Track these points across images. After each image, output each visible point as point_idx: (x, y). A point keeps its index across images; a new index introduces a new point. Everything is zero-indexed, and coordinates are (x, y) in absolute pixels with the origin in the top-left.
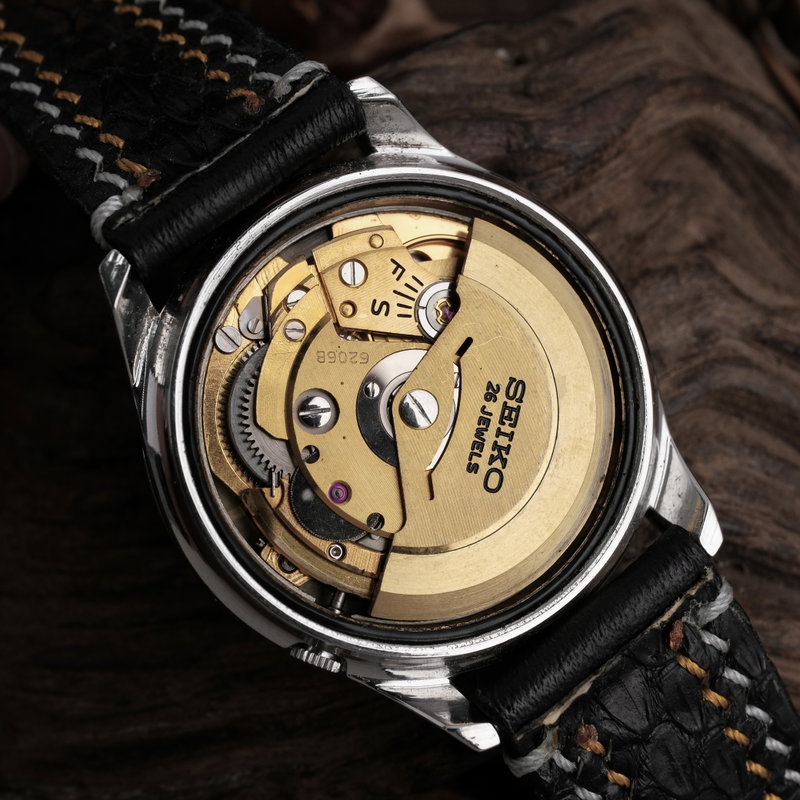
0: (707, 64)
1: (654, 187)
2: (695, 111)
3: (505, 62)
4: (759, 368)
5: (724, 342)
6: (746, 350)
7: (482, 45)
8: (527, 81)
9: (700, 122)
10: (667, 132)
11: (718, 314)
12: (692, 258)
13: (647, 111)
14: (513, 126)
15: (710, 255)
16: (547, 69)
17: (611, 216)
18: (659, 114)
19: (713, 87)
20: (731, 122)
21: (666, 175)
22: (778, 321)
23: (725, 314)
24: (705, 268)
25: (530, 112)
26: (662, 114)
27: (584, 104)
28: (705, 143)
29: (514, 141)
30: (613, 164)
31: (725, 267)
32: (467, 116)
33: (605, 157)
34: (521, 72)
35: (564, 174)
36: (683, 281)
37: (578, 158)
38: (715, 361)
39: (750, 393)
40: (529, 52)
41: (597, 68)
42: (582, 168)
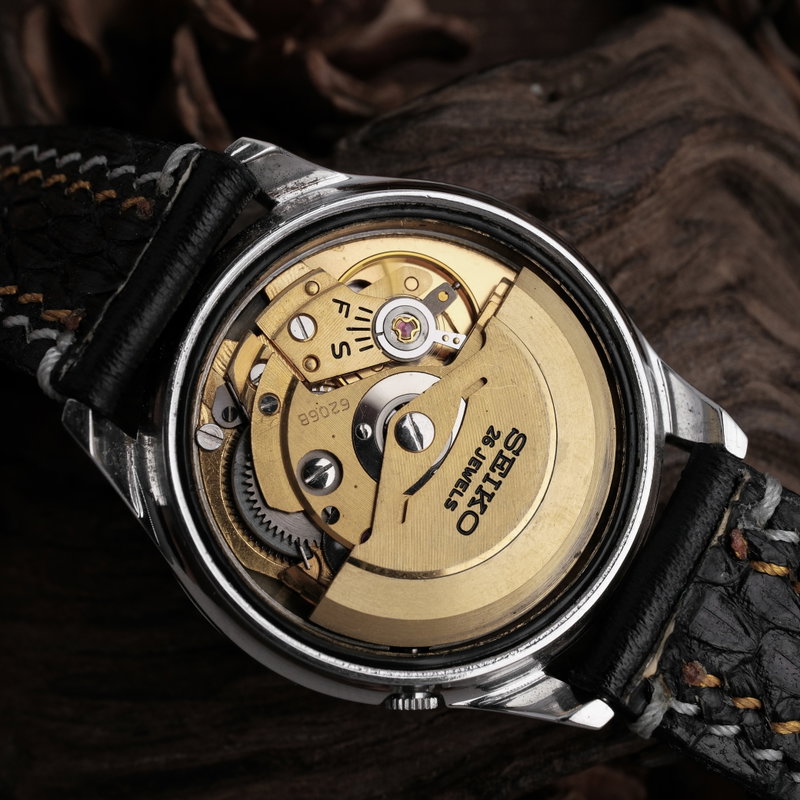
0: (742, 105)
1: (686, 226)
2: (729, 151)
3: (539, 97)
4: (788, 412)
5: (753, 385)
6: (775, 394)
7: (517, 80)
8: (562, 118)
9: (734, 161)
10: (701, 173)
11: (747, 356)
12: (722, 299)
13: (682, 151)
14: (547, 164)
15: (740, 297)
16: (582, 106)
17: (642, 256)
18: (693, 154)
19: (747, 128)
20: (764, 162)
21: (698, 214)
23: (752, 353)
24: (735, 309)
25: (564, 149)
26: (696, 154)
27: (619, 142)
28: (737, 182)
29: (547, 179)
30: (645, 204)
31: (755, 308)
32: (501, 153)
33: (639, 196)
34: (556, 109)
35: (597, 213)
36: (714, 323)
37: (611, 198)
38: (744, 404)
39: (779, 437)
40: (564, 88)
41: (632, 107)
42: (616, 207)
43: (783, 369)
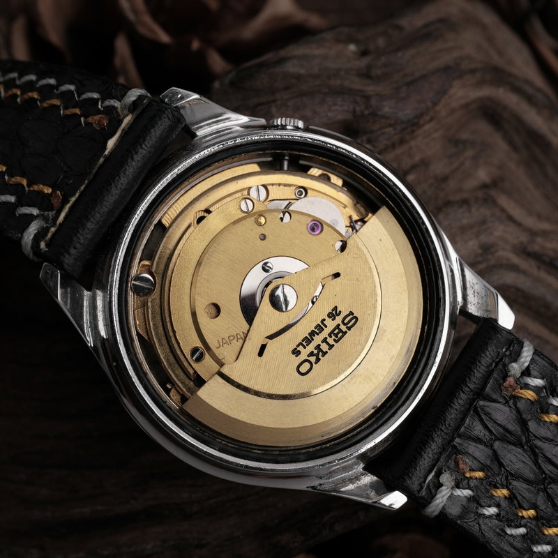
0: (496, 60)
1: (455, 143)
2: (486, 92)
3: (354, 53)
4: (524, 273)
5: (500, 253)
6: (515, 260)
7: (338, 41)
8: (369, 67)
9: (489, 99)
10: (466, 106)
11: (497, 234)
12: (480, 194)
13: (452, 91)
14: (358, 99)
15: (493, 193)
16: (383, 59)
17: (425, 163)
18: (461, 93)
19: (499, 76)
20: (510, 99)
21: (465, 135)
22: (539, 240)
23: (500, 232)
24: (489, 201)
25: (370, 89)
26: (462, 93)
27: (408, 84)
28: (492, 114)
29: (358, 109)
30: (427, 127)
31: (503, 201)
32: (326, 90)
33: (421, 122)
34: (365, 62)
35: (392, 132)
36: (473, 210)
37: (402, 122)
38: (494, 266)
39: (518, 289)
40: (372, 47)
41: (419, 60)
42: (405, 129)
43: (522, 243)
